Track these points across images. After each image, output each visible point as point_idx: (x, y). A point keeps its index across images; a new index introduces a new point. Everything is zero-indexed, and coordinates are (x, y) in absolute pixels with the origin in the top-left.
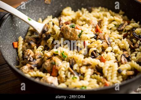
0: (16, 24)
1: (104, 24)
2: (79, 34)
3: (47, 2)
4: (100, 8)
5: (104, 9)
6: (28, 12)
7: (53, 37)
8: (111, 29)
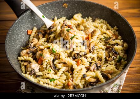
0: (35, 18)
1: (96, 34)
2: (71, 37)
3: (64, 6)
4: (102, 20)
5: (104, 21)
6: (48, 10)
7: (55, 33)
8: (100, 39)
